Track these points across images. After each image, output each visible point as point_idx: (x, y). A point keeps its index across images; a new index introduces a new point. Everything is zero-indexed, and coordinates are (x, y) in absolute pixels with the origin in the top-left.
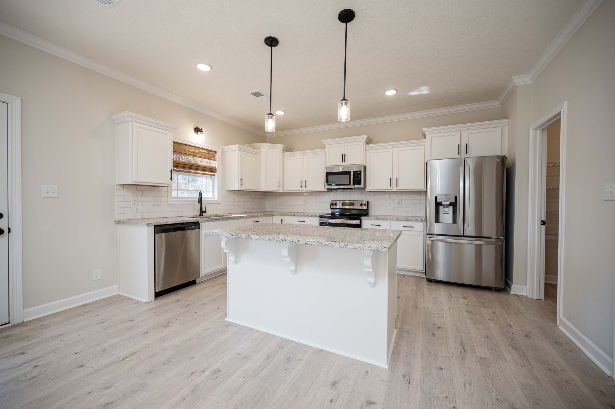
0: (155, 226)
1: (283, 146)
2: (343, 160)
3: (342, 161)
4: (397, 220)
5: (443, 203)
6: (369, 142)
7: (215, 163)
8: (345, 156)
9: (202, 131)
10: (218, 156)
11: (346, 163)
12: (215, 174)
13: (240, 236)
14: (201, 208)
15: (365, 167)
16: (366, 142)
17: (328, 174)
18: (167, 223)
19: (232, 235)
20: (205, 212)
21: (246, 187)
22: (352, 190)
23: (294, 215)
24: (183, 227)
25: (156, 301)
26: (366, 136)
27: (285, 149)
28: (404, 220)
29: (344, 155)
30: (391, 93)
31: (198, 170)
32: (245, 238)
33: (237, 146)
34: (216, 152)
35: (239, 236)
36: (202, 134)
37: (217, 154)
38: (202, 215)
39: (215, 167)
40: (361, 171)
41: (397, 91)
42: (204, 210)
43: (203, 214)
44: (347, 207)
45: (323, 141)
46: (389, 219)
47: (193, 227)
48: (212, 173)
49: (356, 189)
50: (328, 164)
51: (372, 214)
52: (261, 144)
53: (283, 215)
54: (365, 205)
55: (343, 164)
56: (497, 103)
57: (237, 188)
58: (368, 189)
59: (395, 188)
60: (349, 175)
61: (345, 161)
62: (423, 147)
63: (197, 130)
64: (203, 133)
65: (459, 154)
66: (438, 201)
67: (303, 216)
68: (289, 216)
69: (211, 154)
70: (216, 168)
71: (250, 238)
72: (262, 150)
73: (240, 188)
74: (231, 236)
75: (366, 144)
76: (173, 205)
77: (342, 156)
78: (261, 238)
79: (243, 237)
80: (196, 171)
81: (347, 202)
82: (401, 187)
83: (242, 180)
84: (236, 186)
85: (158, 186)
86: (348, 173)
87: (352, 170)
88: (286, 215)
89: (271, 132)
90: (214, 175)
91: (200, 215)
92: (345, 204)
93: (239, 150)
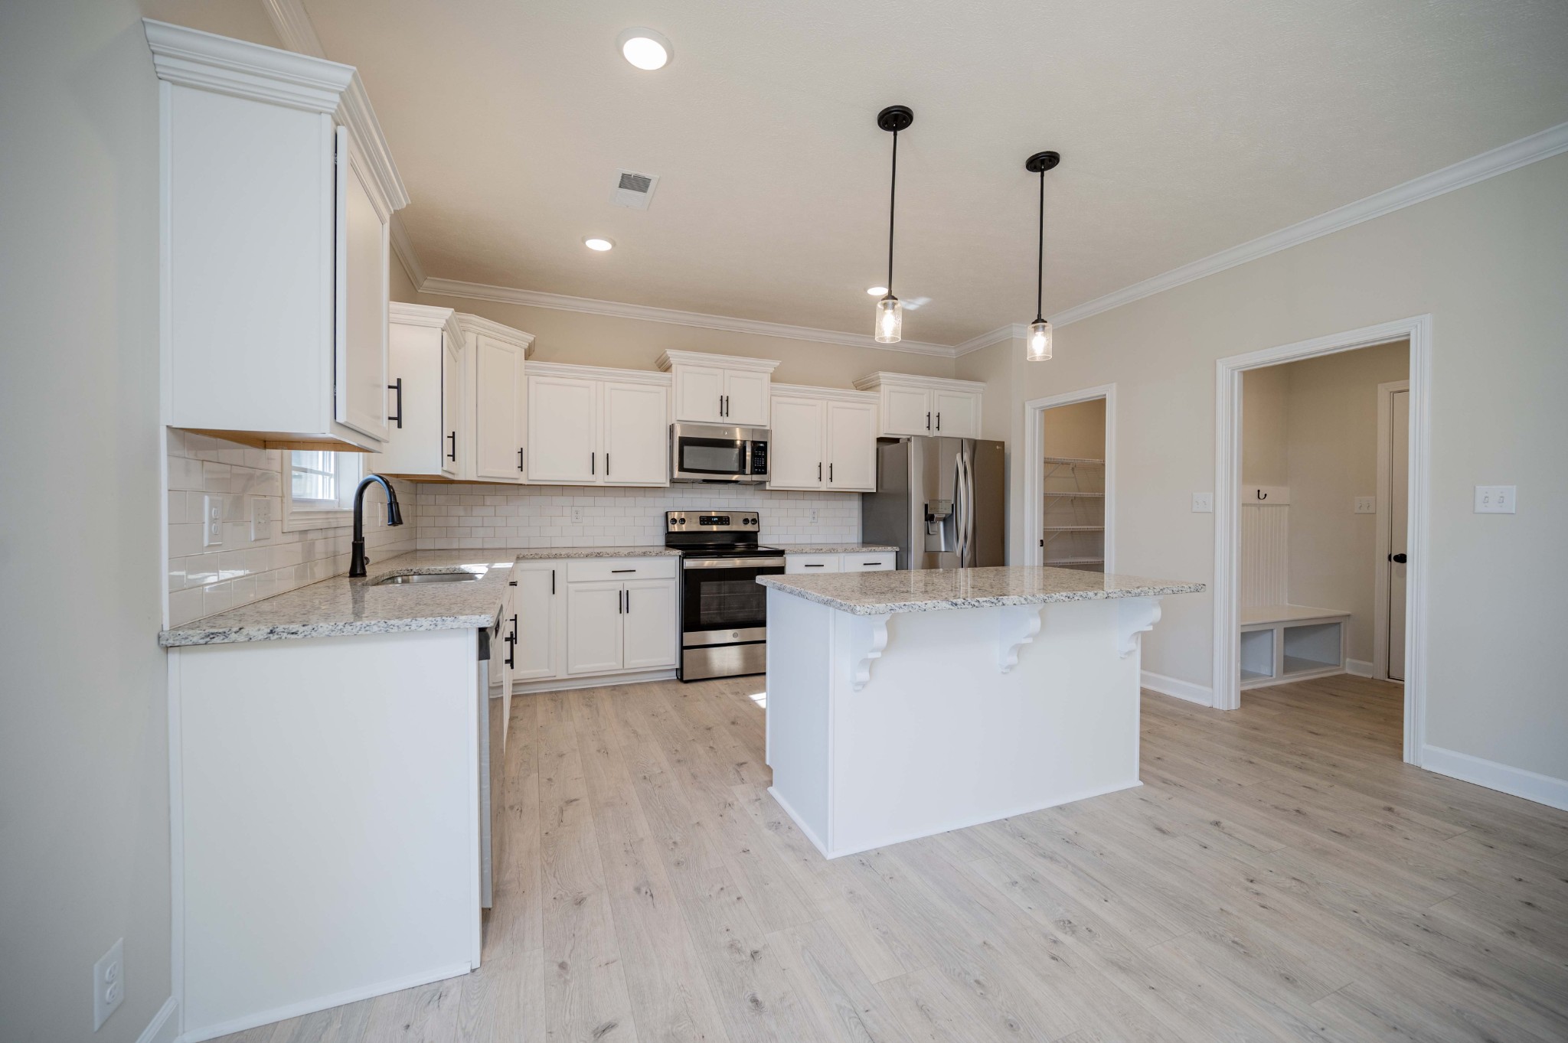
0: (480, 630)
1: (532, 338)
2: (725, 411)
3: (721, 413)
5: (936, 516)
6: (780, 377)
8: (728, 401)
13: (976, 604)
16: (772, 375)
17: (684, 443)
19: (956, 604)
23: (599, 555)
26: (774, 364)
29: (725, 399)
32: (989, 605)
35: (973, 603)
40: (765, 443)
42: (366, 552)
44: (715, 528)
45: (665, 353)
54: (754, 521)
55: (719, 419)
56: (953, 351)
57: (434, 470)
58: (772, 484)
59: (825, 486)
60: (726, 449)
61: (729, 413)
65: (928, 429)
66: (930, 511)
71: (1001, 603)
73: (445, 470)
74: (952, 607)
75: (771, 382)
77: (722, 400)
78: (1025, 599)
79: (985, 604)
81: (713, 514)
82: (837, 484)
83: (454, 436)
84: (431, 462)
87: (748, 438)
88: (568, 556)
92: (706, 520)
93: (443, 329)
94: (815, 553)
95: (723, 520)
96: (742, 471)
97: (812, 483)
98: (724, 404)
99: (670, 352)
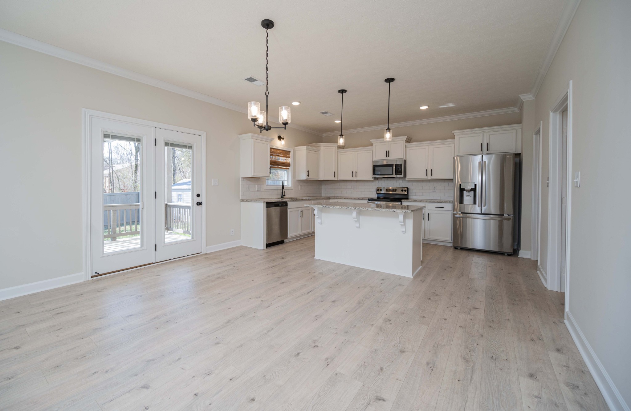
0: (266, 203)
1: (337, 144)
3: (387, 156)
4: (430, 202)
5: (466, 189)
6: (408, 141)
7: (289, 160)
8: (389, 152)
9: (283, 138)
10: (291, 154)
11: (389, 158)
13: (328, 207)
14: (282, 193)
15: (405, 161)
16: (406, 141)
17: (375, 167)
18: (272, 202)
20: (285, 196)
21: (312, 177)
22: (394, 179)
24: (279, 205)
25: (267, 249)
26: (406, 137)
28: (436, 202)
29: (388, 152)
30: (424, 108)
31: (280, 166)
33: (305, 147)
34: (290, 152)
37: (291, 153)
38: (283, 197)
39: (289, 163)
40: (401, 165)
41: (429, 106)
42: (284, 194)
44: (391, 192)
46: (424, 202)
47: (284, 205)
48: (287, 167)
49: (398, 178)
50: (375, 159)
51: (412, 198)
52: (321, 143)
54: (405, 190)
55: (387, 158)
56: (516, 109)
57: (304, 178)
58: (407, 178)
59: (429, 178)
60: (392, 168)
61: (389, 156)
62: (453, 145)
63: (280, 138)
65: (481, 151)
66: (462, 187)
69: (286, 153)
71: (334, 207)
72: (322, 148)
73: (307, 178)
75: (406, 143)
77: (387, 152)
78: (341, 207)
79: (330, 207)
80: (277, 166)
81: (391, 188)
82: (435, 177)
83: (308, 172)
84: (304, 177)
85: (260, 178)
86: (391, 166)
87: (394, 163)
90: (288, 169)
91: (282, 198)
92: (388, 190)
93: (306, 150)
94: (414, 202)
95: (395, 190)
96: (393, 174)
97: (423, 177)
98: (388, 154)
99: (371, 140)
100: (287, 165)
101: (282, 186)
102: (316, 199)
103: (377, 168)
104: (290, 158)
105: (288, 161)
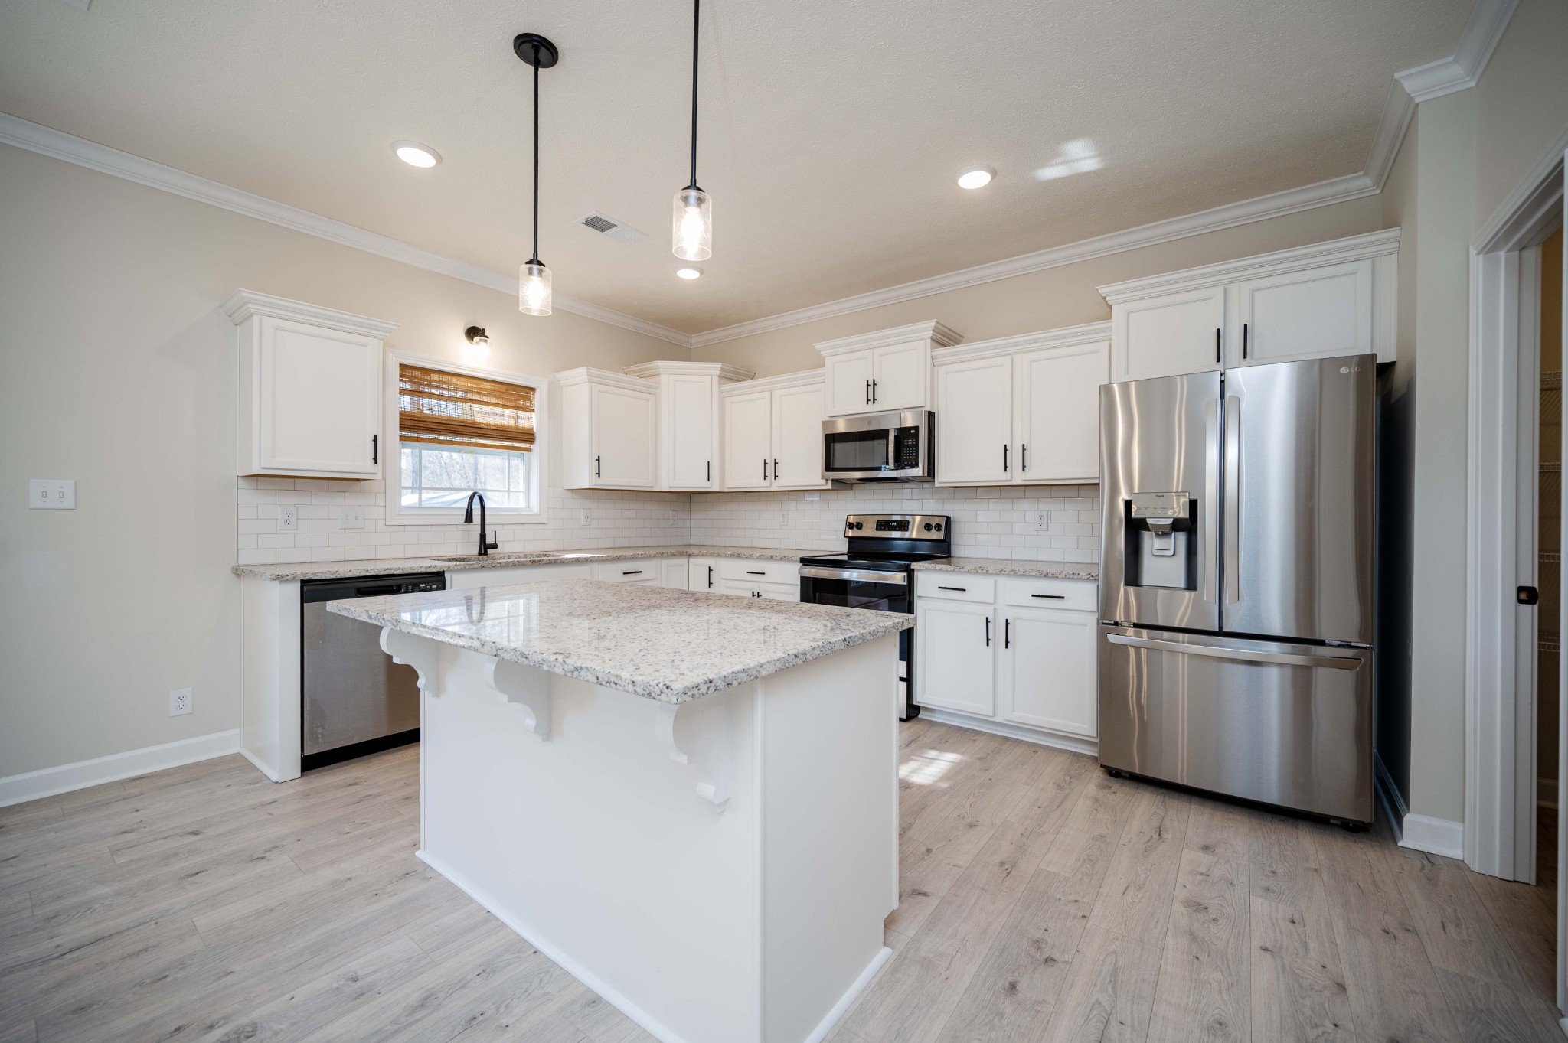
0: (304, 583)
1: (719, 365)
2: (871, 397)
3: (868, 400)
4: (1014, 574)
5: (1149, 521)
6: (945, 338)
7: (530, 418)
8: (874, 384)
9: (485, 336)
10: (539, 399)
11: (877, 407)
12: (532, 446)
14: (483, 536)
15: (931, 416)
16: (932, 339)
17: (831, 440)
18: (339, 576)
20: (494, 546)
21: (609, 480)
22: (894, 484)
23: (739, 556)
24: (392, 586)
25: (305, 780)
26: (932, 324)
27: (728, 375)
28: (1034, 574)
29: (871, 383)
30: (974, 180)
31: (479, 436)
33: (583, 370)
34: (533, 389)
36: (483, 343)
37: (537, 392)
38: (486, 554)
39: (532, 429)
40: (916, 428)
41: (994, 174)
42: (489, 540)
43: (489, 550)
44: (892, 534)
45: (816, 347)
46: (990, 572)
47: (422, 585)
48: (523, 445)
49: (907, 480)
50: (831, 411)
51: (958, 556)
52: (660, 363)
53: (712, 555)
54: (938, 527)
55: (868, 408)
56: (1366, 182)
57: (586, 484)
58: (941, 480)
59: (1017, 478)
60: (884, 441)
61: (874, 400)
62: (1106, 344)
63: (473, 332)
64: (485, 341)
65: (1219, 361)
66: (1135, 513)
67: (760, 558)
68: (725, 557)
69: (517, 395)
70: (535, 430)
72: (664, 379)
73: (594, 483)
75: (932, 348)
76: (402, 528)
77: (868, 385)
80: (474, 441)
81: (888, 518)
82: (1037, 473)
83: (599, 460)
84: (586, 478)
86: (883, 434)
87: (892, 425)
88: (719, 556)
89: (536, 314)
90: (529, 450)
91: (480, 554)
92: (884, 525)
93: (590, 382)
95: (905, 526)
96: (888, 468)
97: (996, 474)
98: (871, 391)
99: (817, 346)
100: (527, 437)
101: (465, 513)
102: (619, 559)
103: (839, 447)
104: (533, 411)
105: (523, 424)
